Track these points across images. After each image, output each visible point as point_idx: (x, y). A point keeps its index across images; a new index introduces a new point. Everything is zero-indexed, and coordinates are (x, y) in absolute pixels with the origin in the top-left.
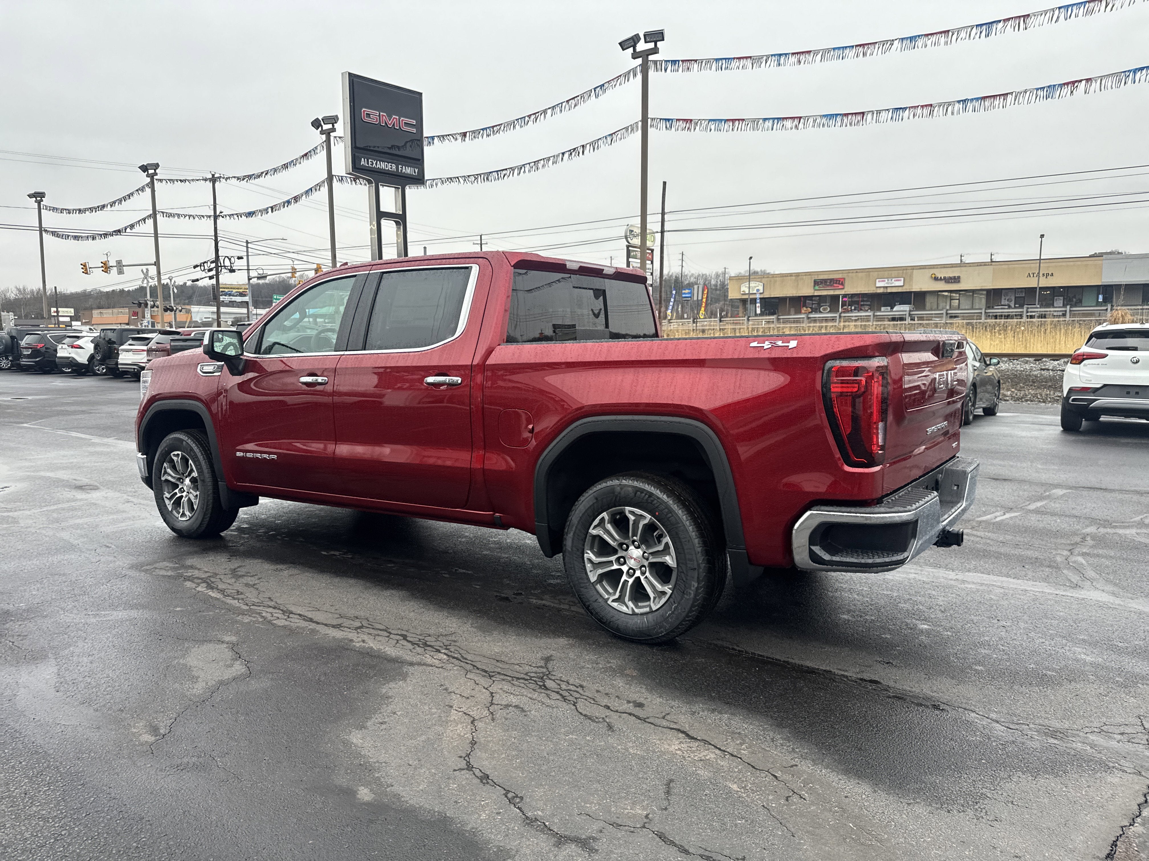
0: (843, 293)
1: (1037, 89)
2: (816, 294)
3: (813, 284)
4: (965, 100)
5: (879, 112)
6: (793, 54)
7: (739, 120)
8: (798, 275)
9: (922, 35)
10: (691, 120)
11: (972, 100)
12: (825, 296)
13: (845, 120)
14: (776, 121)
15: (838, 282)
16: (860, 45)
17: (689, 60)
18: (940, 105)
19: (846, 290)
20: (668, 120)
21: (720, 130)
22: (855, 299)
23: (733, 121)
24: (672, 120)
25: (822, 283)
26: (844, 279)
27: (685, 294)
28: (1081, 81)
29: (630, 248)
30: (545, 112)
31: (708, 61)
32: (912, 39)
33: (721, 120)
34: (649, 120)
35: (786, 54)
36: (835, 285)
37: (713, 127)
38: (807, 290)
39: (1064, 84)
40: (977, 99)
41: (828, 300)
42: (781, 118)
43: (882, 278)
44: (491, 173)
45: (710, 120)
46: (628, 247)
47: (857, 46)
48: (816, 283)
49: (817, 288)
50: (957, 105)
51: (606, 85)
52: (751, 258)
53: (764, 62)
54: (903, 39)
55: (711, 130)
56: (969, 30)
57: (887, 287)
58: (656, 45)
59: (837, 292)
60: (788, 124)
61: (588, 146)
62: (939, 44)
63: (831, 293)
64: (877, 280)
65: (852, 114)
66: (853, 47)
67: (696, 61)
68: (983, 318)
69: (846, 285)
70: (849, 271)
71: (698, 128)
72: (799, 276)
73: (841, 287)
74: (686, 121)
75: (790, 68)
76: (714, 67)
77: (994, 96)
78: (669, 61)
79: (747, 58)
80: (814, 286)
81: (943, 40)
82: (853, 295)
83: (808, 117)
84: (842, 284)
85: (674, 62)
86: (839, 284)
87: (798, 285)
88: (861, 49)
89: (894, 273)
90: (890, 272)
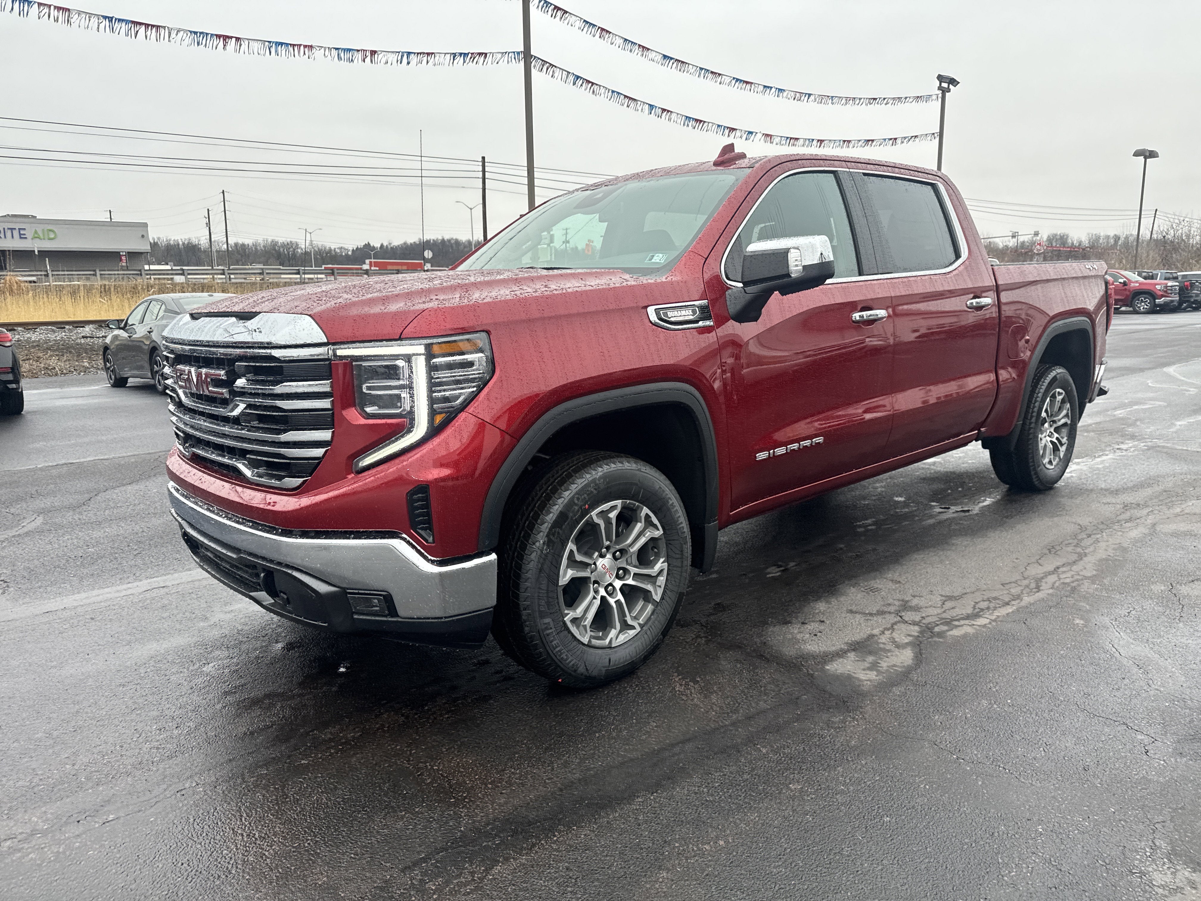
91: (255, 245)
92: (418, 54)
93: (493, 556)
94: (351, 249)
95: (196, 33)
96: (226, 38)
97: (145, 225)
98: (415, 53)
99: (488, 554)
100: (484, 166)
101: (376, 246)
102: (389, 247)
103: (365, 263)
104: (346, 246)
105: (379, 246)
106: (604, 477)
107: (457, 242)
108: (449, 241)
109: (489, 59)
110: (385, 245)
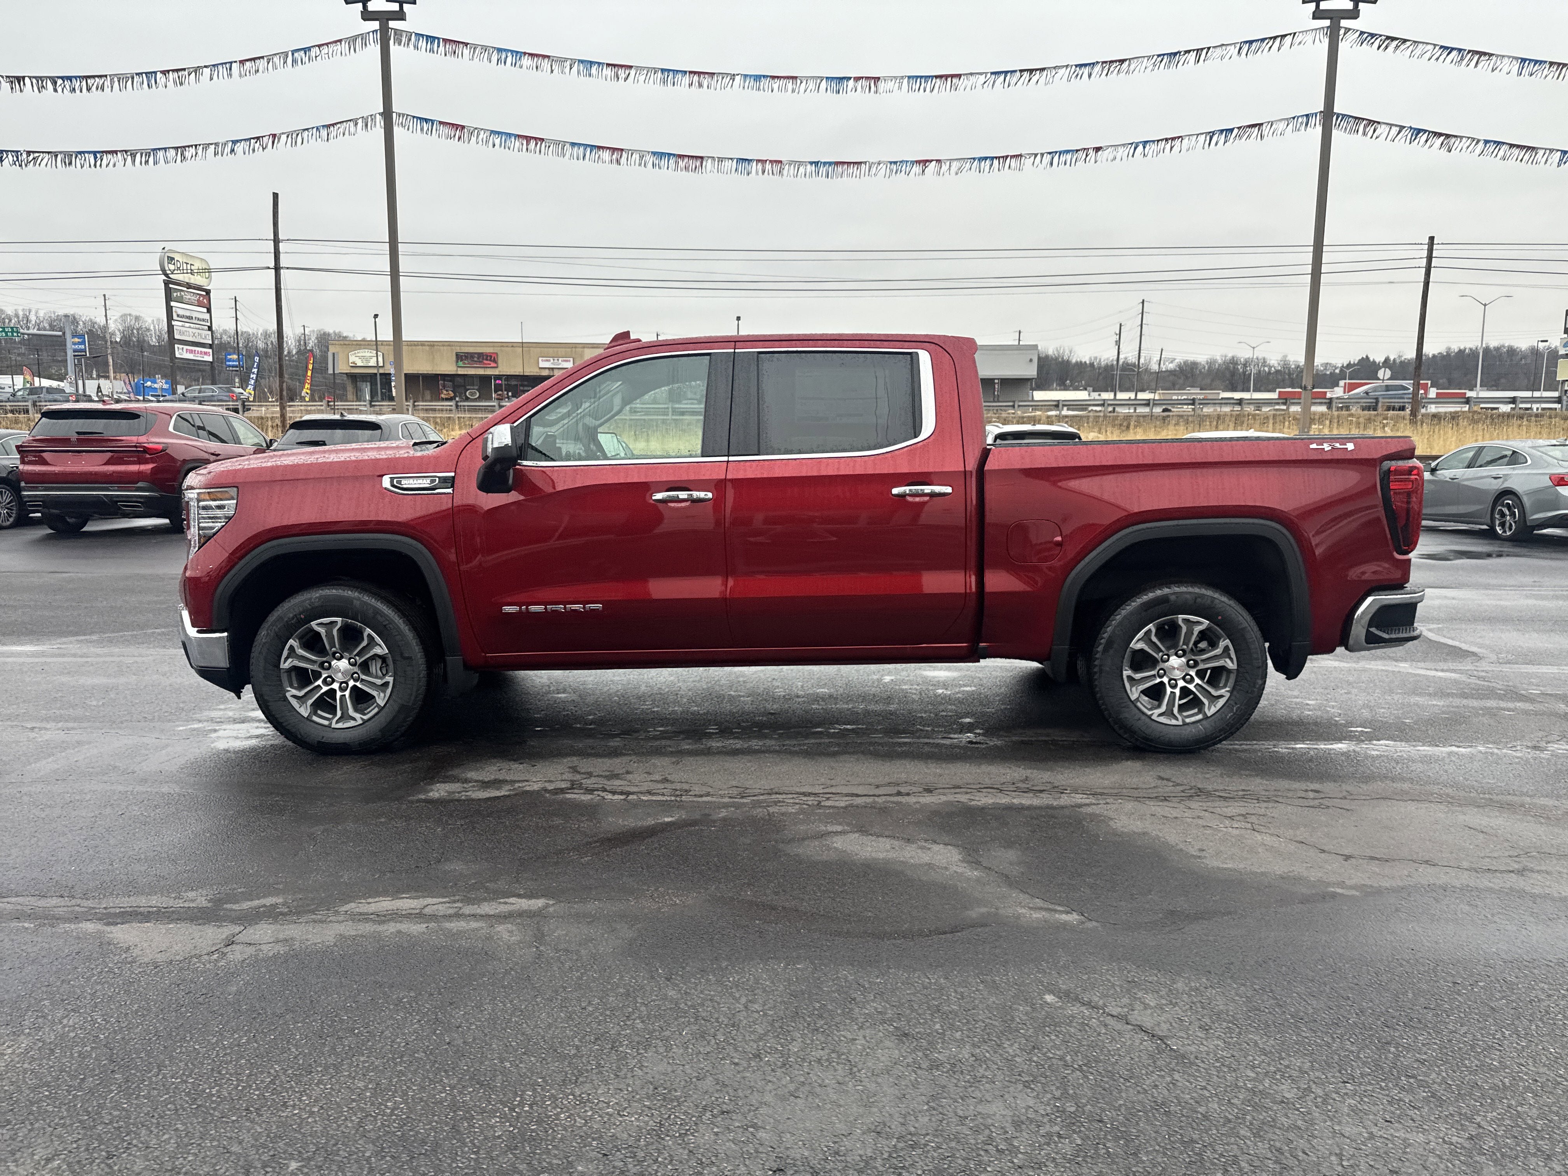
0: (497, 373)
1: (891, 163)
2: (460, 373)
3: (454, 358)
4: (818, 162)
5: (721, 160)
6: (608, 65)
7: (535, 139)
8: (432, 344)
9: (767, 76)
10: (463, 127)
11: (825, 163)
12: (472, 376)
13: (680, 163)
14: (589, 150)
15: (489, 358)
16: (695, 73)
17: (455, 41)
18: (790, 163)
19: (500, 369)
20: (427, 120)
21: (509, 149)
22: (514, 383)
23: (528, 139)
24: (433, 121)
25: (466, 357)
26: (497, 354)
27: (230, 360)
28: (931, 161)
29: (171, 286)
30: (197, 70)
31: (485, 48)
32: (758, 78)
33: (509, 135)
34: (394, 115)
35: (599, 64)
36: (485, 362)
37: (497, 142)
38: (448, 367)
39: (917, 162)
40: (830, 164)
41: (477, 381)
42: (595, 146)
43: (547, 356)
44: (80, 153)
45: (492, 132)
46: (166, 284)
47: (691, 72)
48: (459, 357)
49: (460, 364)
50: (809, 166)
51: (314, 52)
52: (376, 316)
53: (568, 67)
54: (746, 76)
55: (494, 145)
56: (819, 81)
57: (553, 369)
58: (401, 7)
59: (489, 372)
60: (606, 155)
61: (284, 137)
62: (786, 90)
63: (481, 372)
64: (540, 359)
65: (689, 156)
66: (685, 72)
67: (466, 44)
68: (670, 413)
69: (500, 361)
70: (503, 344)
71: (474, 139)
72: (434, 346)
73: (493, 365)
74: (455, 126)
75: (602, 81)
76: (495, 58)
77: (849, 163)
78: (422, 35)
79: (544, 57)
80: (457, 362)
81: (790, 86)
82: (509, 377)
83: (633, 152)
84: (495, 361)
85: (431, 39)
86: (490, 360)
87: (434, 358)
88: (696, 78)
89: (562, 351)
90: (555, 350)
91: (1211, 363)
92: (1158, 141)
93: (225, 634)
94: (1340, 365)
95: (895, 163)
96: (925, 162)
97: (1036, 346)
98: (1154, 141)
99: (222, 631)
100: (1430, 251)
101: (1377, 361)
102: (1398, 361)
103: (1337, 385)
104: (1333, 362)
105: (1383, 360)
106: (320, 598)
107: (1512, 351)
108: (1497, 349)
109: (1266, 129)
110: (1392, 358)
